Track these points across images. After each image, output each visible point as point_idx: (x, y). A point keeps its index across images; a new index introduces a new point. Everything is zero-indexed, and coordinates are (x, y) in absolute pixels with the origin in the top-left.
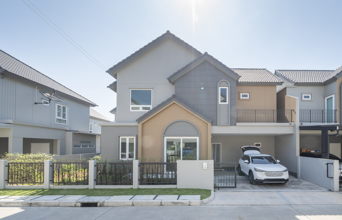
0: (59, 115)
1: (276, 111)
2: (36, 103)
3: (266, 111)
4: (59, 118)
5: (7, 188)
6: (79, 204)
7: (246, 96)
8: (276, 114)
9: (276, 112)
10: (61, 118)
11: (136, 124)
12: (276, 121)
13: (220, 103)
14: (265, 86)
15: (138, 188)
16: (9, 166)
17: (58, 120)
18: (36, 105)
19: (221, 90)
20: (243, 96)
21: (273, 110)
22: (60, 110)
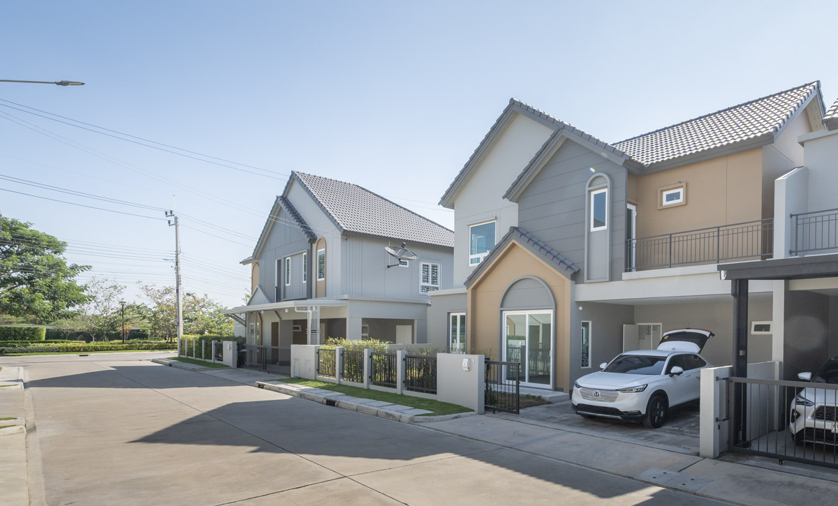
0: (426, 279)
1: (760, 223)
2: (389, 267)
3: (728, 228)
4: (426, 284)
5: (318, 379)
6: (325, 401)
7: (677, 196)
8: (760, 232)
9: (760, 228)
10: (429, 284)
11: (464, 290)
12: (760, 253)
13: (593, 229)
14: (727, 156)
15: (402, 394)
16: (318, 353)
17: (423, 287)
18: (389, 269)
19: (595, 198)
20: (670, 198)
21: (719, 228)
22: (436, 272)
